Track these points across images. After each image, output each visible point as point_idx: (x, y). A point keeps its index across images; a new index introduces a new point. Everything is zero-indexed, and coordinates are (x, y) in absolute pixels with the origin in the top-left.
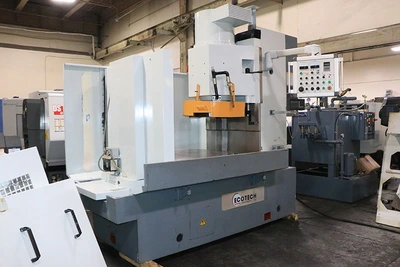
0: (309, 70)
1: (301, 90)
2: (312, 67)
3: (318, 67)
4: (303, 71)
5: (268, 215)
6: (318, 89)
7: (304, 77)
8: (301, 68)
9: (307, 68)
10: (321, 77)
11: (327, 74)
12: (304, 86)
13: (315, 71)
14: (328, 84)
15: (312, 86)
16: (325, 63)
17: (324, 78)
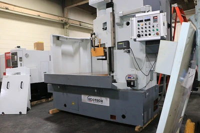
0: (144, 23)
1: (139, 36)
2: (145, 20)
3: (149, 20)
4: (140, 23)
5: (113, 117)
6: (150, 35)
7: (140, 27)
8: (138, 21)
9: (142, 21)
10: (151, 27)
11: (155, 24)
12: (141, 33)
13: (147, 23)
14: (156, 32)
15: (146, 33)
16: (154, 17)
17: (153, 27)
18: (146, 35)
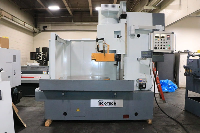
2: (161, 37)
4: (157, 39)
6: (164, 48)
7: (157, 42)
13: (163, 39)
14: (168, 47)
15: (161, 47)
16: (167, 36)
17: (167, 43)
18: (161, 48)
